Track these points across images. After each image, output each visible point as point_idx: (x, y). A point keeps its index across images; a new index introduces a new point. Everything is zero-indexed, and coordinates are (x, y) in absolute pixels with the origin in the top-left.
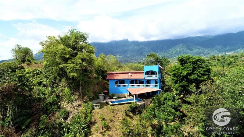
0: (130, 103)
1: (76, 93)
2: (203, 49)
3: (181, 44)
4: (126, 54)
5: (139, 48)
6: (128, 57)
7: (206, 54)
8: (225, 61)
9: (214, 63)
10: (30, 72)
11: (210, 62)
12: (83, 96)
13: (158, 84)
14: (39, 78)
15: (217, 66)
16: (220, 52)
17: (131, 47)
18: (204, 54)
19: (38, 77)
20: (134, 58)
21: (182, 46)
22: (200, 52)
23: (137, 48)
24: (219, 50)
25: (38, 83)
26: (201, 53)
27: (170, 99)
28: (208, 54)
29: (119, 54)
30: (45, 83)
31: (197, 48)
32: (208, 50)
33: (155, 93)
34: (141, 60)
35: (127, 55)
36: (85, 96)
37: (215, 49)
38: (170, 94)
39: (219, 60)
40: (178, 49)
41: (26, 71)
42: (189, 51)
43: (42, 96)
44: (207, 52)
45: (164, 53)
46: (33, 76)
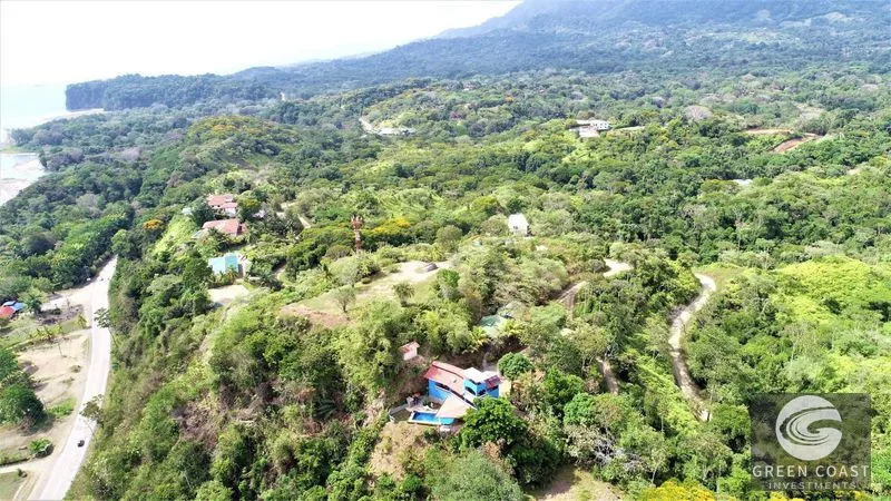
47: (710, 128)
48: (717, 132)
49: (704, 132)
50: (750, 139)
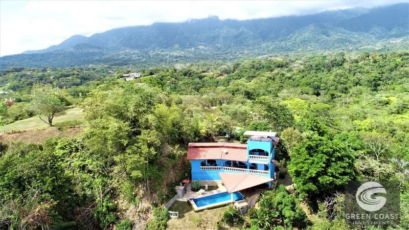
0: (225, 205)
1: (140, 186)
2: (349, 34)
3: (311, 25)
4: (215, 42)
5: (238, 32)
6: (219, 49)
7: (354, 43)
8: (386, 64)
9: (367, 68)
10: (65, 146)
11: (360, 64)
12: (151, 193)
13: (270, 170)
14: (81, 159)
15: (371, 73)
16: (380, 38)
17: (225, 31)
18: (350, 42)
19: (80, 157)
20: (229, 51)
21: (313, 28)
22: (344, 40)
23: (234, 32)
24: (377, 35)
25: (79, 167)
26: (346, 41)
27: (288, 205)
28: (359, 42)
29: (202, 43)
30: (90, 167)
31: (340, 33)
32: (358, 35)
33: (264, 187)
34: (241, 54)
35: (216, 45)
36: (155, 192)
37: (370, 34)
38: (288, 198)
39: (375, 62)
40: (307, 35)
41: (59, 144)
42: (325, 37)
43: (88, 192)
44: (357, 38)
45: (282, 41)
46: (71, 152)
47: (187, 73)
48: (190, 74)
49: (185, 74)
50: (205, 76)
